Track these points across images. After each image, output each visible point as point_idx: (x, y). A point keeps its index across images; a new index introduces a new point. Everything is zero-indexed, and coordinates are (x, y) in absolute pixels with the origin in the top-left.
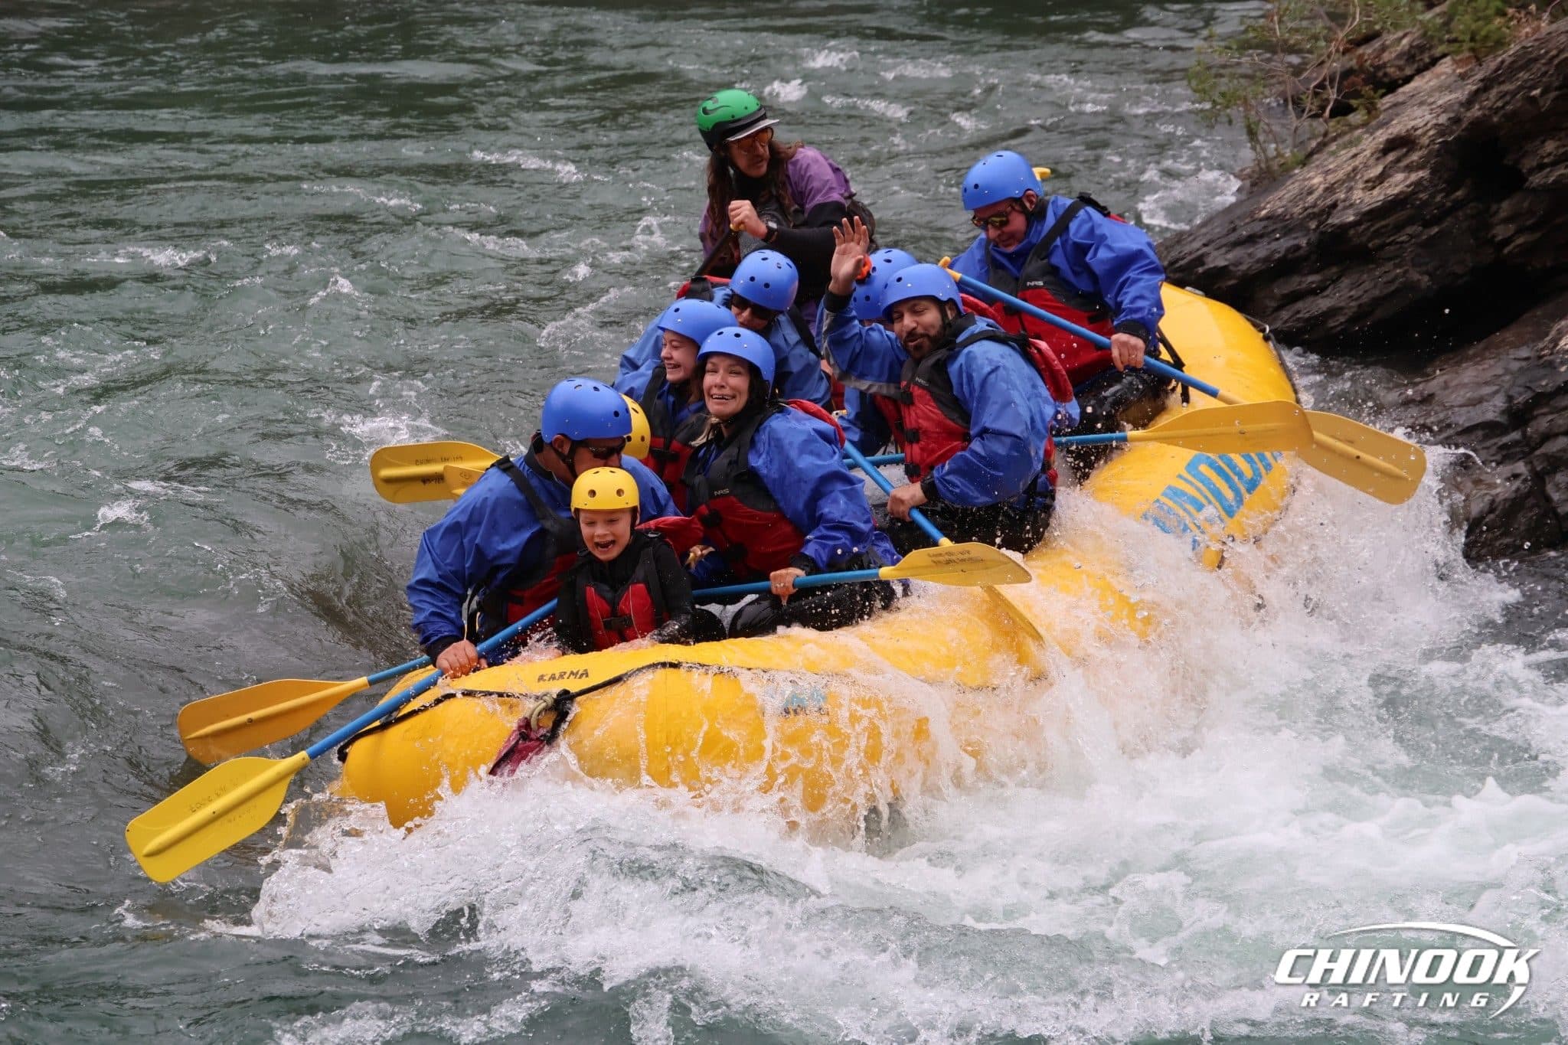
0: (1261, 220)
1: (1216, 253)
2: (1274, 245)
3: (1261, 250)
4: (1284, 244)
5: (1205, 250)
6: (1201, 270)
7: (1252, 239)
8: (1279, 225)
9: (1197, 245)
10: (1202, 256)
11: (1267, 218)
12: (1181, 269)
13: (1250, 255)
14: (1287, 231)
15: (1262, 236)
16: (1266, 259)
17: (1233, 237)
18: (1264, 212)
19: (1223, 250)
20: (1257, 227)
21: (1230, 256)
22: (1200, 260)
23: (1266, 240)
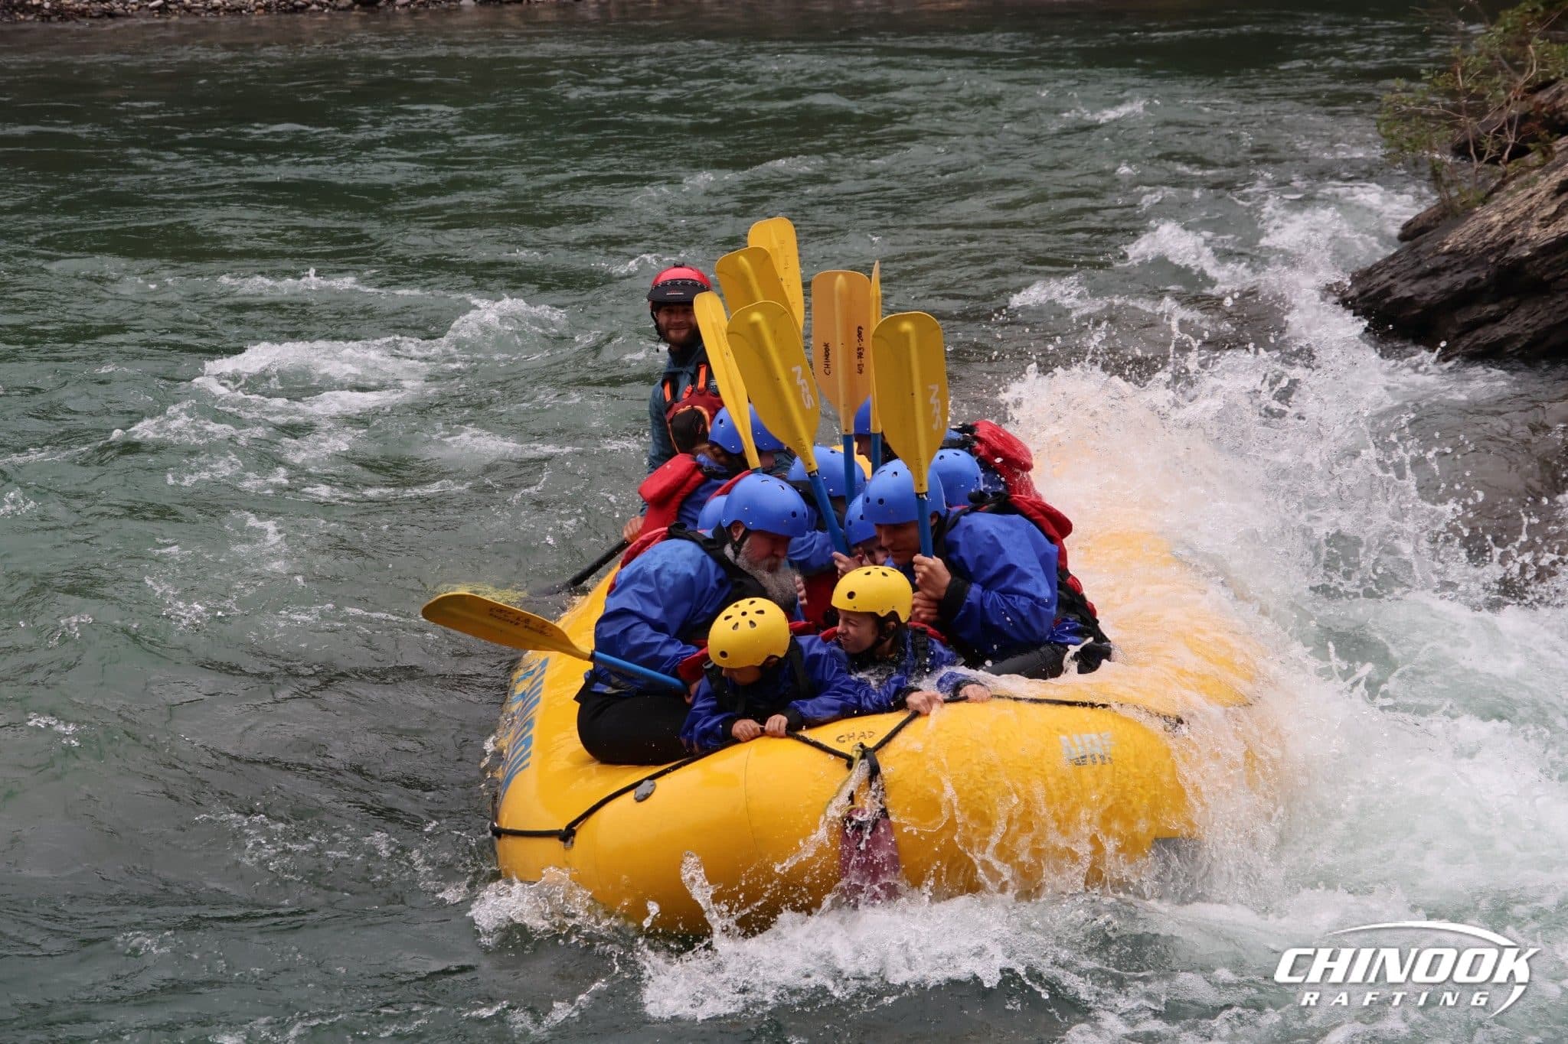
0: (1444, 254)
1: (1401, 285)
2: (1456, 277)
3: (1444, 282)
4: (1466, 276)
5: (1392, 281)
6: (1388, 300)
7: (1435, 272)
8: (1460, 260)
9: (1384, 277)
10: (1389, 287)
11: (1450, 252)
12: (1371, 299)
13: (1433, 287)
14: (1468, 265)
15: (1444, 269)
16: (1447, 291)
17: (1418, 271)
18: (1446, 248)
19: (1409, 282)
20: (1441, 261)
21: (1414, 287)
22: (1387, 292)
23: (1448, 273)
